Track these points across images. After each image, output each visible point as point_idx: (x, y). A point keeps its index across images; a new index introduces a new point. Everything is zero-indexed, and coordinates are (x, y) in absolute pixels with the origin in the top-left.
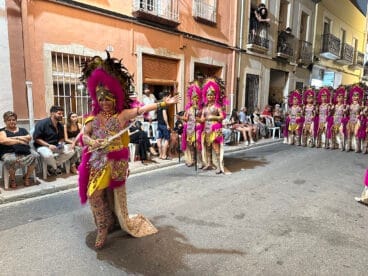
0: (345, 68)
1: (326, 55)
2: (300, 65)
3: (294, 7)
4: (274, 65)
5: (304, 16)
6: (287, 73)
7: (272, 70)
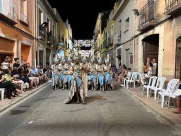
0: (64, 49)
1: (61, 44)
2: (54, 47)
3: (51, 23)
5: (54, 27)
6: (50, 50)
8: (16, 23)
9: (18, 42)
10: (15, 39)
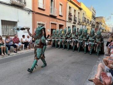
2: (78, 24)
4: (73, 24)
5: (79, 13)
6: (75, 26)
7: (73, 25)
8: (57, 17)
9: (58, 24)
10: (57, 23)
